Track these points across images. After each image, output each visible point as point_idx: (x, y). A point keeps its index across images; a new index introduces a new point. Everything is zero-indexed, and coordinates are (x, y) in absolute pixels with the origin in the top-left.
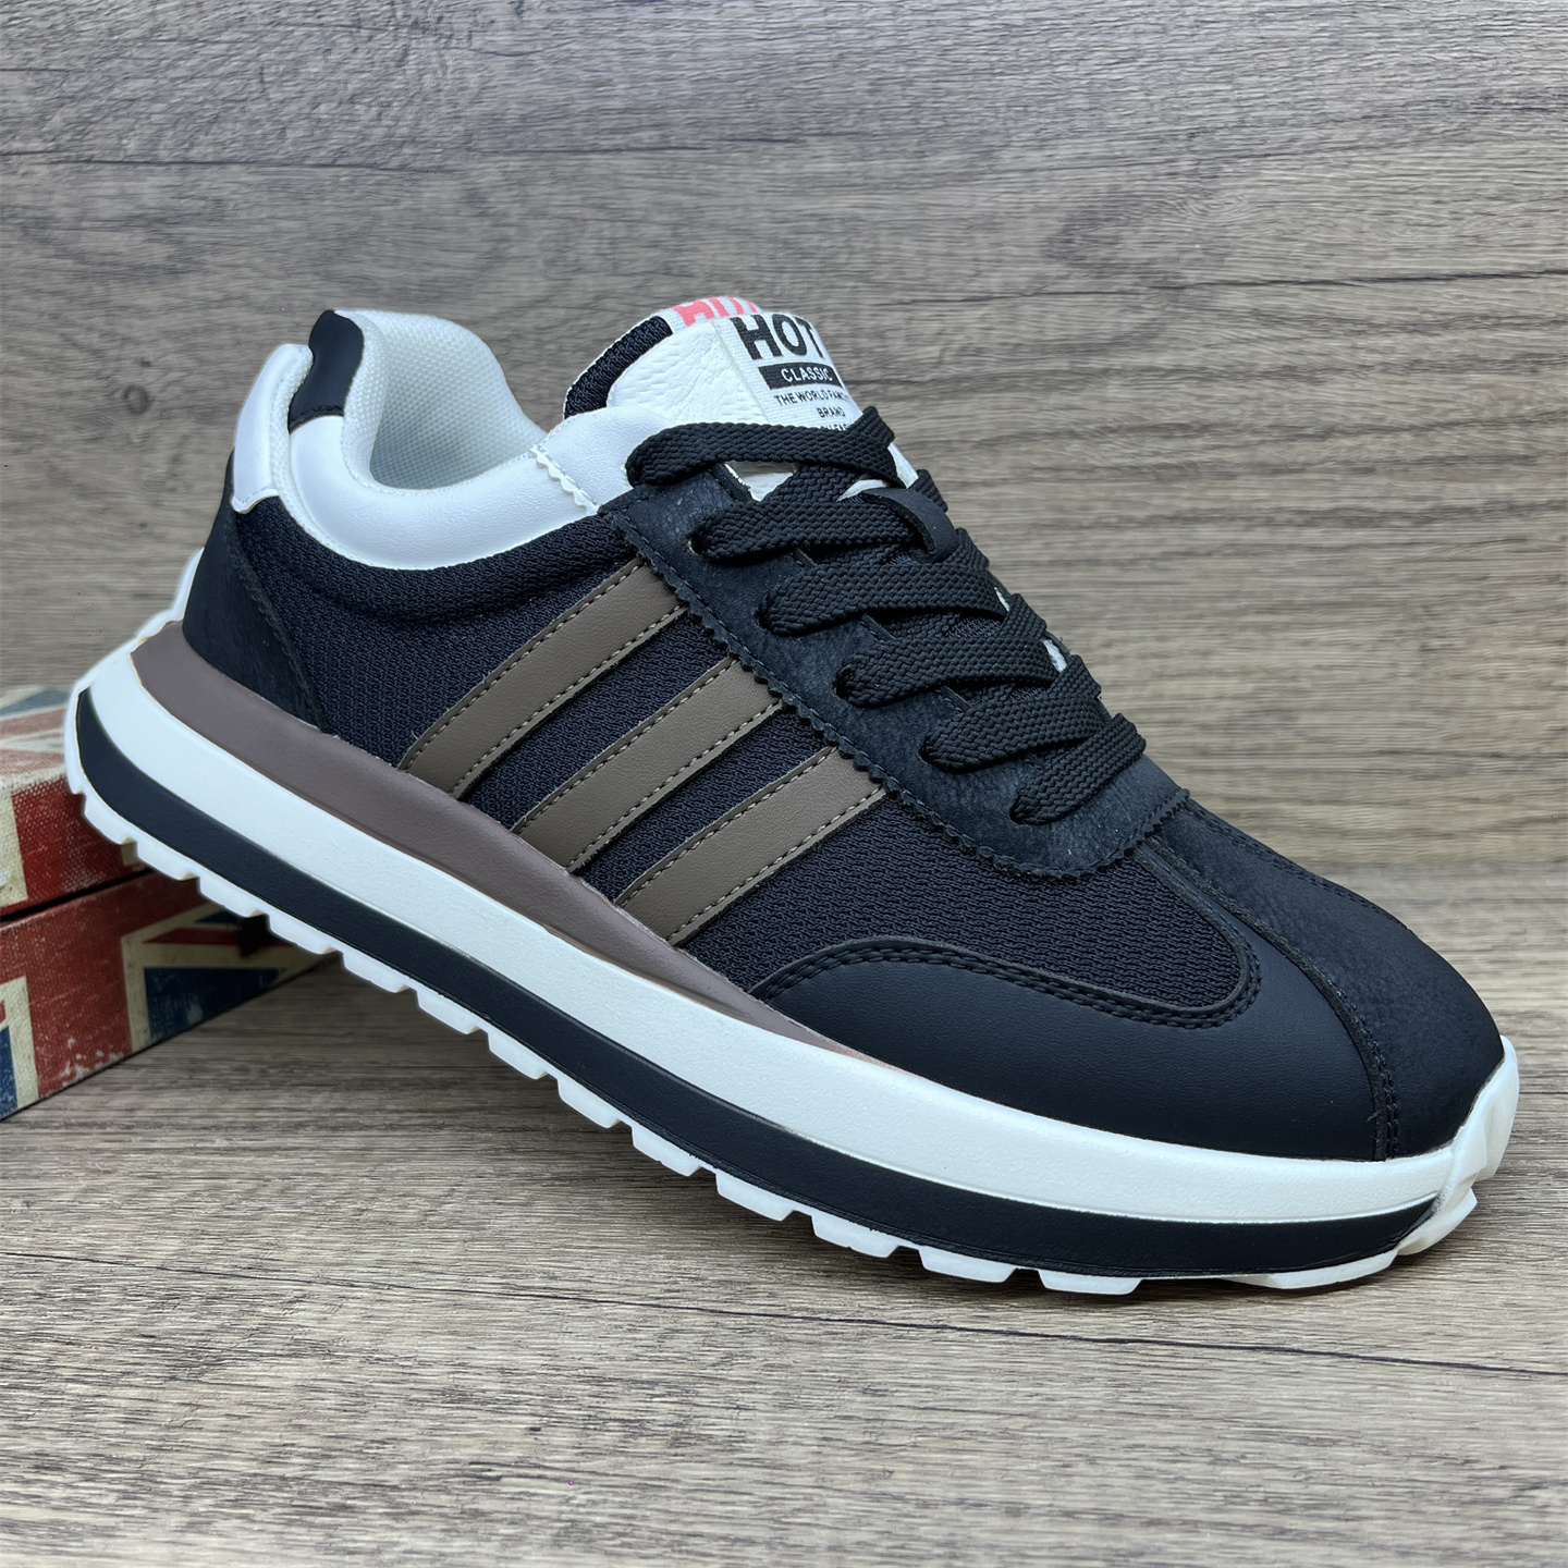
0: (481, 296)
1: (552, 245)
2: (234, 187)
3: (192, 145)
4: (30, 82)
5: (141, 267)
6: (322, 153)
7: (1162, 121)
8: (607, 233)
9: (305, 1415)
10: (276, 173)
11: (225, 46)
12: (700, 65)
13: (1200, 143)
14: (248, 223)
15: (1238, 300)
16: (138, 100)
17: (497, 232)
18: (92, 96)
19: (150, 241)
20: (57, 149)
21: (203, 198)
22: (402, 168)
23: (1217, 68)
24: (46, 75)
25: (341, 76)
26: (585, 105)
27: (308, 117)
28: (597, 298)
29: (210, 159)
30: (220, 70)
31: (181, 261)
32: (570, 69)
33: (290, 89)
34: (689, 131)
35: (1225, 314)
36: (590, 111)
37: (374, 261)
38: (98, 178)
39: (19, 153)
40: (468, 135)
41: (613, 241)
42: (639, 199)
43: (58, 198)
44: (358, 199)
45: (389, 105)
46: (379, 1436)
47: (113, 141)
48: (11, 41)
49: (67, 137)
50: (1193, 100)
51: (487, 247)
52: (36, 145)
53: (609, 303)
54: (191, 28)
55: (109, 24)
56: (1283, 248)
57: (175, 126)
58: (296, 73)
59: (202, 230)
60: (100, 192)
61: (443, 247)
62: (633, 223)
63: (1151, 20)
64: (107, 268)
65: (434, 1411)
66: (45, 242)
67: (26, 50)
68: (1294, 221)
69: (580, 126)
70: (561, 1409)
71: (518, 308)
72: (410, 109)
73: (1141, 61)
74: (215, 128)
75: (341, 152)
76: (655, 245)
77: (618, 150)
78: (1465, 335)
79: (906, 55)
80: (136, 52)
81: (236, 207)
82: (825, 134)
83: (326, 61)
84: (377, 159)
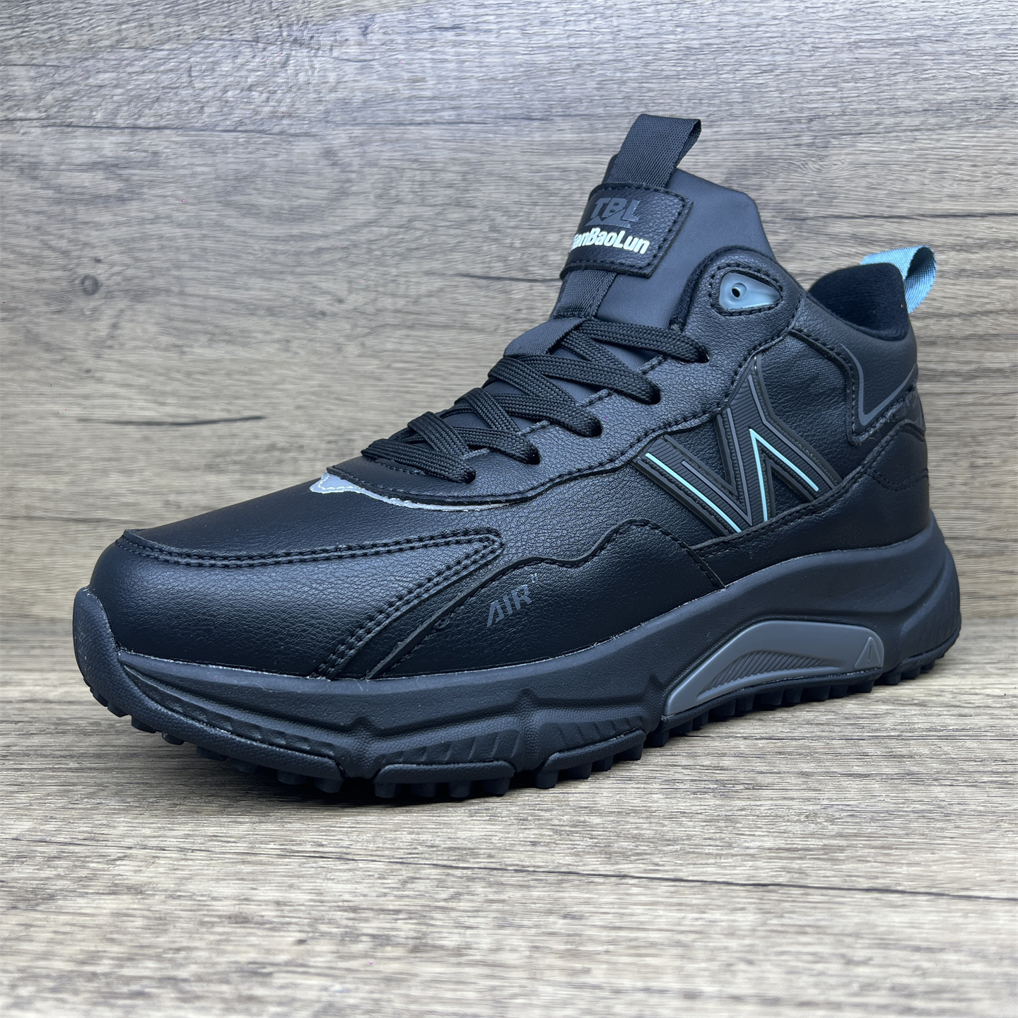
0: (331, 218)
1: (380, 185)
2: (167, 144)
3: (140, 116)
4: (32, 74)
5: (99, 197)
6: (228, 123)
7: (791, 110)
8: (418, 178)
10: (195, 136)
11: (166, 52)
12: (484, 69)
13: (816, 125)
14: (175, 168)
15: (842, 228)
16: (106, 86)
17: (343, 176)
18: (74, 83)
19: (107, 179)
20: (48, 118)
21: (145, 151)
22: (281, 133)
23: (827, 77)
24: (43, 69)
25: (244, 73)
26: (407, 93)
27: (219, 99)
28: (410, 221)
29: (151, 125)
30: (162, 68)
31: (128, 192)
32: (397, 72)
33: (209, 81)
34: (476, 112)
35: (834, 237)
36: (410, 98)
37: (259, 194)
38: (75, 137)
39: (22, 120)
40: (327, 112)
41: (422, 183)
42: (441, 155)
43: (46, 149)
44: (250, 153)
45: (275, 92)
47: (86, 113)
48: (22, 46)
49: (55, 110)
50: (811, 97)
51: (336, 186)
52: (33, 114)
53: (417, 224)
54: (144, 41)
55: (89, 37)
56: (872, 193)
57: (128, 104)
58: (213, 70)
59: (143, 172)
60: (75, 146)
61: (306, 185)
62: (435, 171)
63: (783, 46)
64: (76, 197)
65: (220, 930)
66: (35, 178)
67: (31, 52)
68: (879, 176)
69: (402, 108)
70: (324, 928)
71: (356, 227)
72: (288, 95)
73: (777, 72)
74: (156, 106)
75: (241, 123)
76: (450, 186)
77: (427, 123)
78: (994, 253)
79: (620, 65)
80: (106, 55)
81: (167, 158)
82: (566, 116)
83: (234, 63)
84: (265, 127)
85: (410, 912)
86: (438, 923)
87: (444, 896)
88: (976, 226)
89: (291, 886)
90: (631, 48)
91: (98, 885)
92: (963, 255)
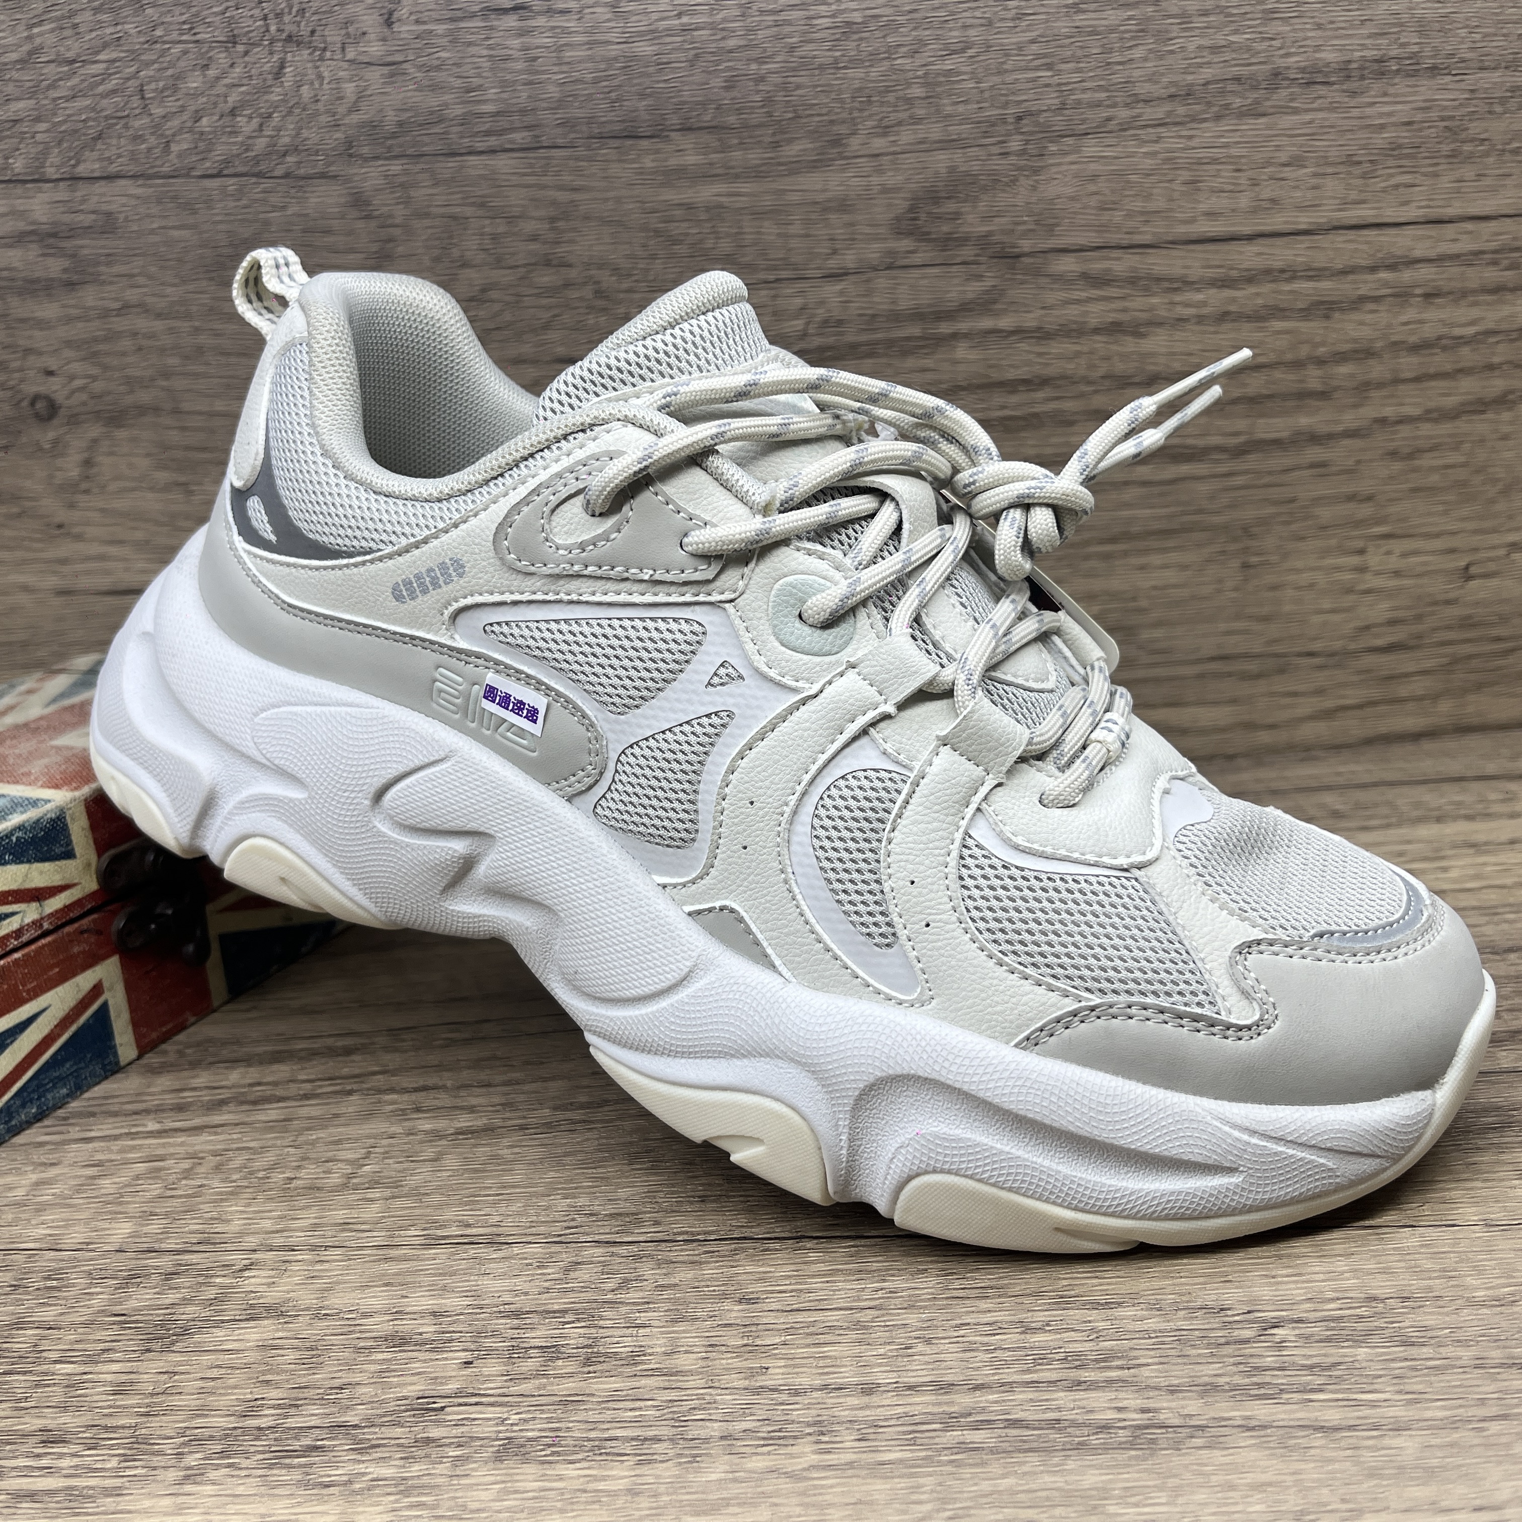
2: (124, 200)
3: (78, 162)
5: (37, 281)
6: (208, 164)
7: (992, 106)
8: (487, 230)
9: (269, 1372)
10: (163, 185)
11: (104, 65)
12: (565, 68)
13: (1027, 125)
14: (140, 234)
15: (1067, 265)
16: (21, 120)
17: (383, 233)
19: (44, 255)
21: (93, 212)
22: (287, 176)
23: (1038, 56)
25: (220, 90)
26: (459, 110)
28: (484, 290)
29: (96, 174)
30: (101, 89)
31: (76, 273)
32: (442, 76)
33: (171, 104)
34: (559, 130)
35: (1058, 278)
36: (464, 114)
40: (349, 143)
41: (495, 237)
42: (516, 197)
44: (246, 206)
45: (270, 116)
46: (337, 1383)
50: (1018, 86)
51: (375, 247)
53: (494, 294)
54: (69, 49)
56: (1106, 217)
57: (60, 143)
58: (175, 89)
59: (95, 242)
62: (511, 219)
63: (978, 14)
65: (380, 1356)
68: (1113, 191)
69: (455, 130)
70: (488, 1343)
72: (290, 119)
73: (971, 52)
74: (99, 146)
75: (227, 162)
76: (534, 238)
77: (493, 151)
78: (1266, 288)
79: (756, 53)
80: (15, 75)
81: (126, 219)
82: (686, 129)
83: (205, 76)
84: (262, 167)
85: (576, 1312)
86: (608, 1323)
87: (611, 1286)
88: (1241, 253)
89: (444, 1288)
90: (769, 27)
91: (231, 1310)
92: (1227, 293)
